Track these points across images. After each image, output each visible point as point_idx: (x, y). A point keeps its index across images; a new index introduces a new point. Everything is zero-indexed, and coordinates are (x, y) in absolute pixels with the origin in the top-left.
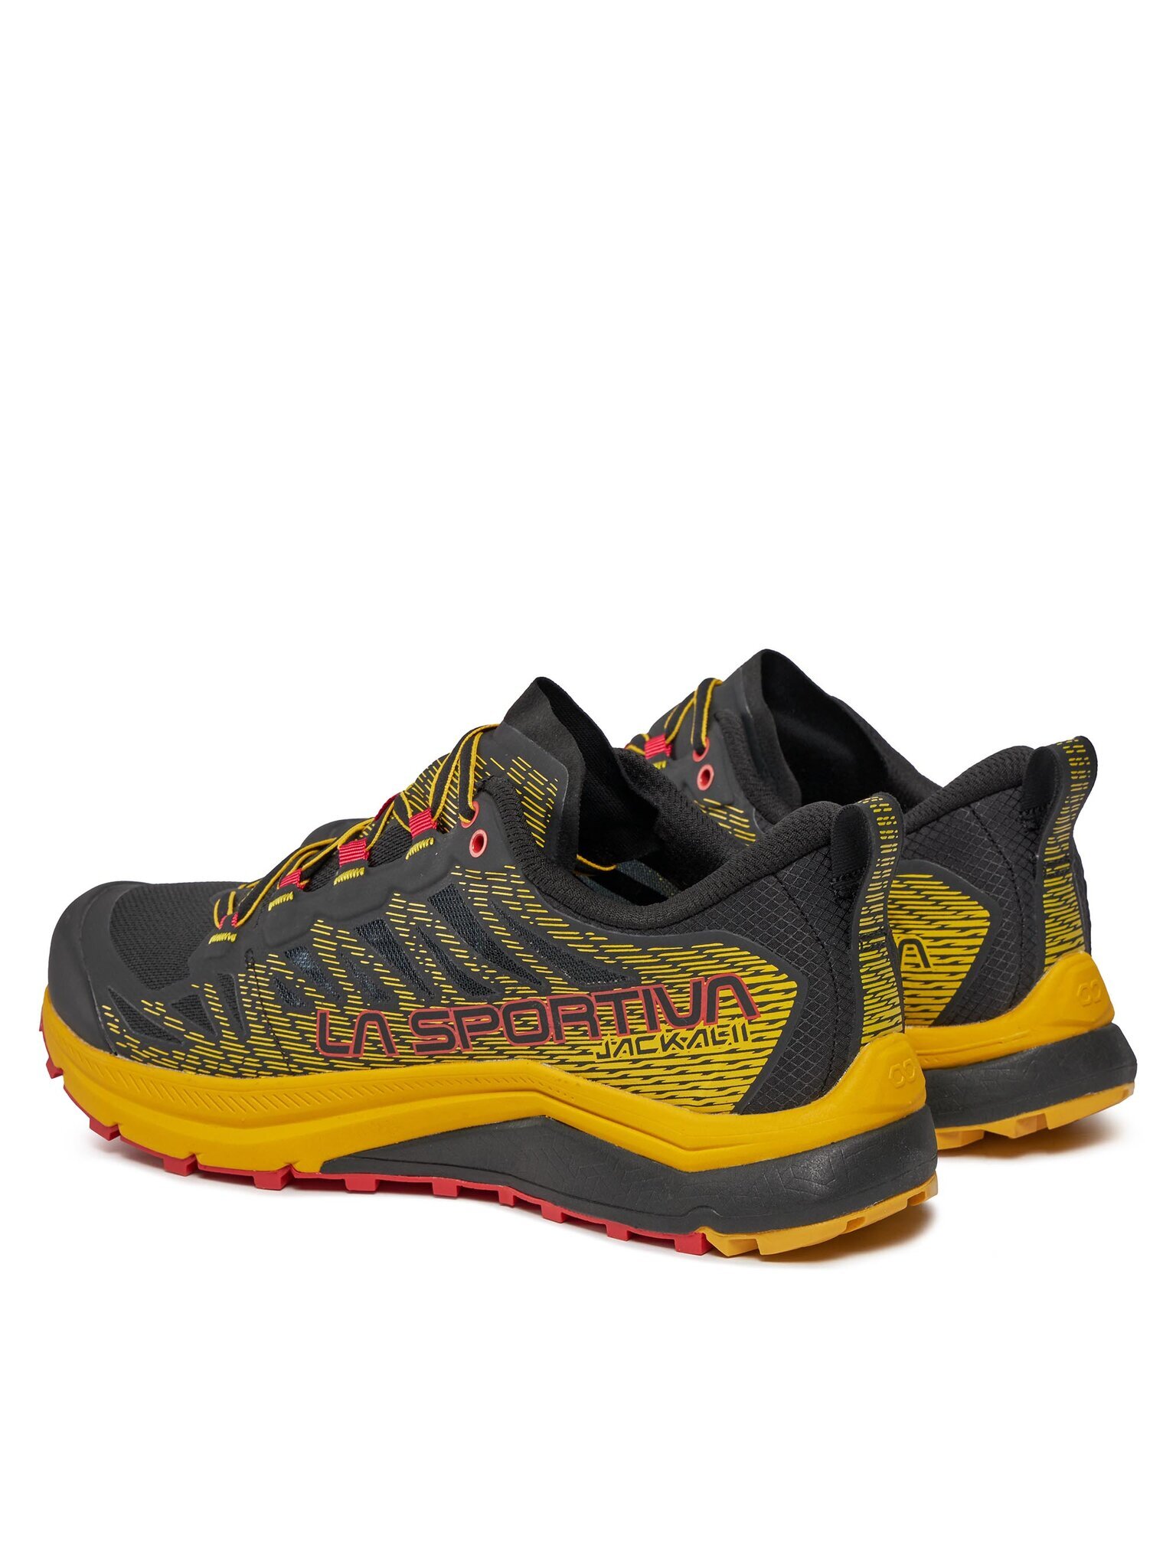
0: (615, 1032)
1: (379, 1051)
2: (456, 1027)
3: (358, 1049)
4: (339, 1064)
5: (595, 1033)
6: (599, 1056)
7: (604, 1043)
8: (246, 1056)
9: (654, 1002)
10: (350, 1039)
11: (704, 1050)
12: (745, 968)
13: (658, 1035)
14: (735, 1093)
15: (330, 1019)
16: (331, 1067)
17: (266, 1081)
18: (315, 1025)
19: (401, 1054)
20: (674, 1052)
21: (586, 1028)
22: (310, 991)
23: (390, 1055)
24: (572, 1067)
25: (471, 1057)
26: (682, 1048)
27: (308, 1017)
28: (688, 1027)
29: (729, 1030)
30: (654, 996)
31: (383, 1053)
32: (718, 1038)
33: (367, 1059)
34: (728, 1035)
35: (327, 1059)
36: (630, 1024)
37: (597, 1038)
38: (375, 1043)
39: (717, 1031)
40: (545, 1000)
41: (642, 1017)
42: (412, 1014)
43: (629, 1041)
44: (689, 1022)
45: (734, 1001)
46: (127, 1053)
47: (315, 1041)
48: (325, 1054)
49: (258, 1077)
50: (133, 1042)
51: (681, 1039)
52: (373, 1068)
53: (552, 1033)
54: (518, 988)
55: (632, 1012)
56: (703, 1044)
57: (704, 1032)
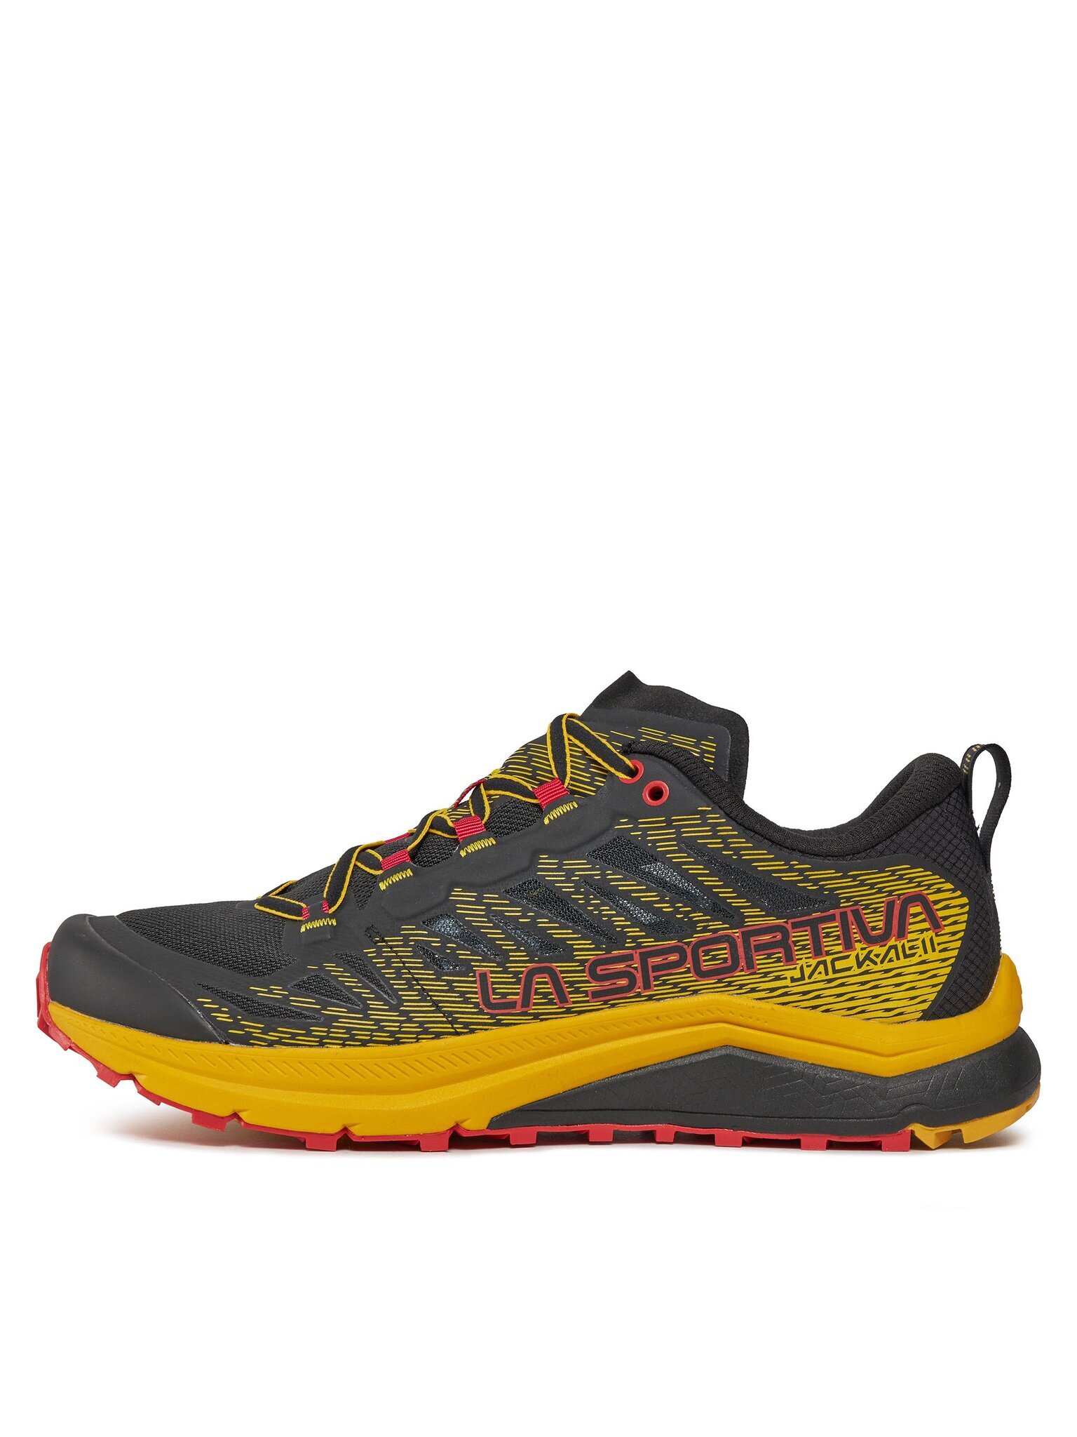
0: (810, 955)
1: (551, 1002)
2: (640, 970)
3: (526, 1002)
4: (506, 1019)
5: (790, 958)
6: (793, 980)
7: (798, 967)
8: (402, 1022)
9: (850, 923)
10: (517, 994)
11: (896, 964)
12: (929, 886)
13: (853, 954)
14: (924, 1001)
15: (492, 977)
16: (499, 1024)
17: (427, 1044)
18: (475, 985)
19: (574, 1003)
20: (868, 968)
21: (780, 955)
22: (464, 954)
23: (562, 1005)
24: (763, 994)
25: (650, 998)
26: (875, 963)
27: (466, 979)
28: (882, 944)
29: (919, 943)
30: (851, 918)
31: (556, 1004)
32: (908, 952)
33: (536, 1011)
34: (918, 948)
35: (493, 1016)
36: (826, 946)
37: (791, 963)
38: (545, 995)
39: (907, 945)
40: (736, 933)
41: (838, 938)
42: (590, 962)
43: (824, 963)
44: (881, 940)
45: (922, 917)
46: (246, 1040)
47: (478, 1000)
48: (490, 1011)
49: (417, 1041)
50: (255, 1028)
51: (875, 955)
52: (542, 1020)
53: (743, 963)
54: (710, 924)
55: (828, 935)
56: (895, 959)
57: (895, 947)
